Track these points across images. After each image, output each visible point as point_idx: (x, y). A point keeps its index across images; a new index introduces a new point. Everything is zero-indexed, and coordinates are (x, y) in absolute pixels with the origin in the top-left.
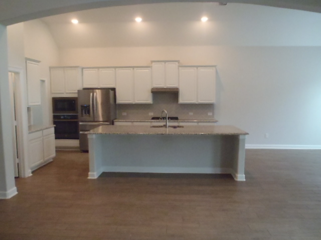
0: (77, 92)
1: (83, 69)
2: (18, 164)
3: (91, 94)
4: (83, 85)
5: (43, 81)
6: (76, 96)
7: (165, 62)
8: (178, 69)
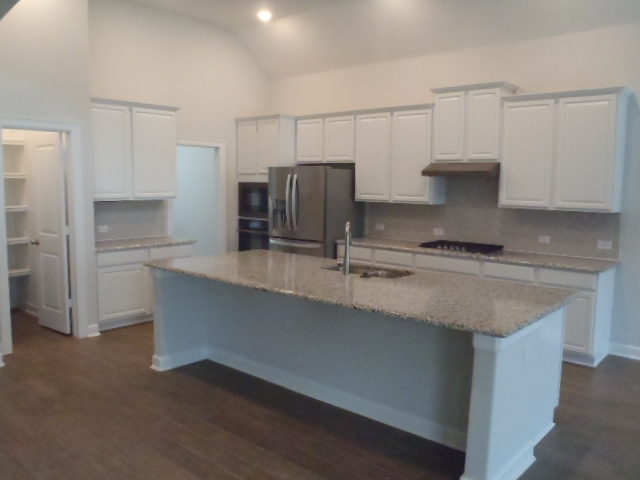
0: (267, 171)
1: (297, 119)
2: (71, 309)
3: (289, 176)
4: (295, 156)
5: (217, 149)
6: (264, 179)
7: (466, 89)
8: (502, 106)
